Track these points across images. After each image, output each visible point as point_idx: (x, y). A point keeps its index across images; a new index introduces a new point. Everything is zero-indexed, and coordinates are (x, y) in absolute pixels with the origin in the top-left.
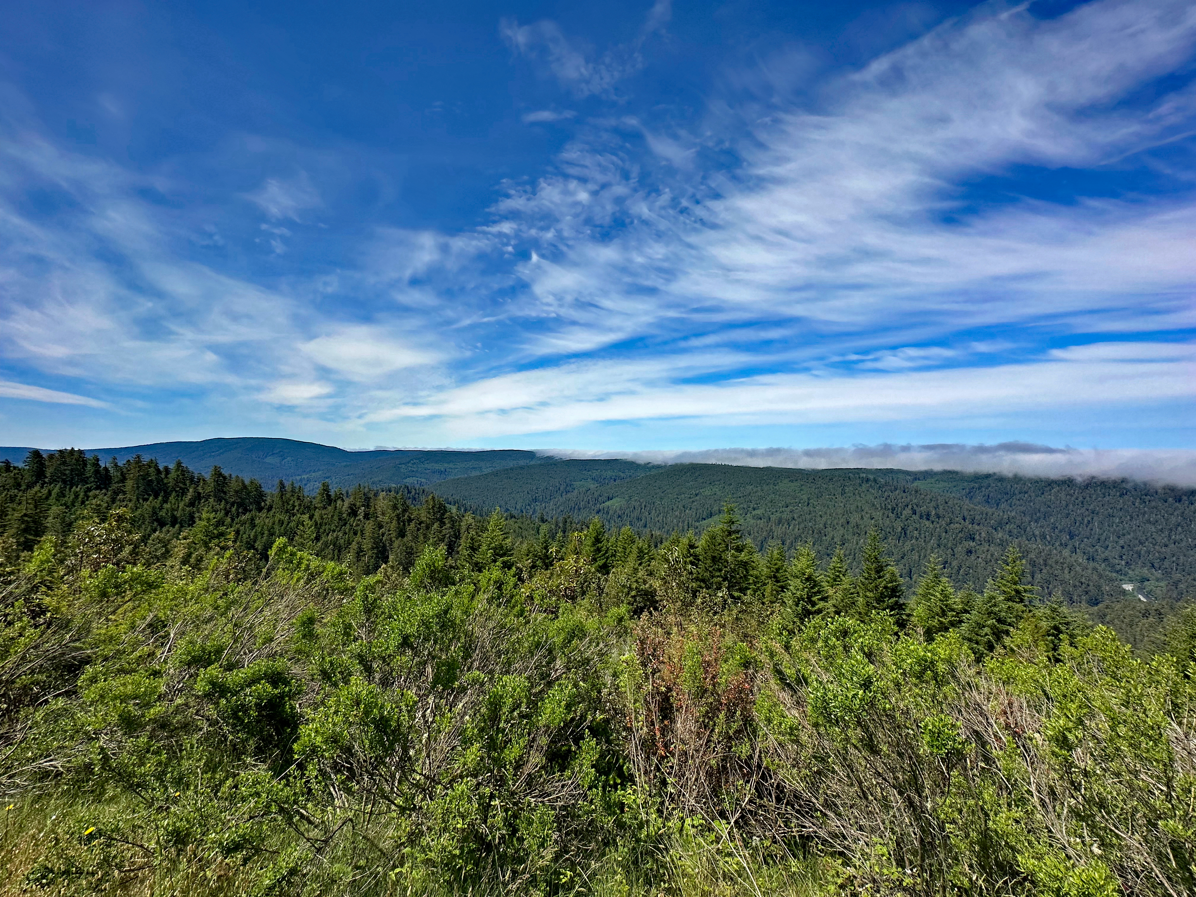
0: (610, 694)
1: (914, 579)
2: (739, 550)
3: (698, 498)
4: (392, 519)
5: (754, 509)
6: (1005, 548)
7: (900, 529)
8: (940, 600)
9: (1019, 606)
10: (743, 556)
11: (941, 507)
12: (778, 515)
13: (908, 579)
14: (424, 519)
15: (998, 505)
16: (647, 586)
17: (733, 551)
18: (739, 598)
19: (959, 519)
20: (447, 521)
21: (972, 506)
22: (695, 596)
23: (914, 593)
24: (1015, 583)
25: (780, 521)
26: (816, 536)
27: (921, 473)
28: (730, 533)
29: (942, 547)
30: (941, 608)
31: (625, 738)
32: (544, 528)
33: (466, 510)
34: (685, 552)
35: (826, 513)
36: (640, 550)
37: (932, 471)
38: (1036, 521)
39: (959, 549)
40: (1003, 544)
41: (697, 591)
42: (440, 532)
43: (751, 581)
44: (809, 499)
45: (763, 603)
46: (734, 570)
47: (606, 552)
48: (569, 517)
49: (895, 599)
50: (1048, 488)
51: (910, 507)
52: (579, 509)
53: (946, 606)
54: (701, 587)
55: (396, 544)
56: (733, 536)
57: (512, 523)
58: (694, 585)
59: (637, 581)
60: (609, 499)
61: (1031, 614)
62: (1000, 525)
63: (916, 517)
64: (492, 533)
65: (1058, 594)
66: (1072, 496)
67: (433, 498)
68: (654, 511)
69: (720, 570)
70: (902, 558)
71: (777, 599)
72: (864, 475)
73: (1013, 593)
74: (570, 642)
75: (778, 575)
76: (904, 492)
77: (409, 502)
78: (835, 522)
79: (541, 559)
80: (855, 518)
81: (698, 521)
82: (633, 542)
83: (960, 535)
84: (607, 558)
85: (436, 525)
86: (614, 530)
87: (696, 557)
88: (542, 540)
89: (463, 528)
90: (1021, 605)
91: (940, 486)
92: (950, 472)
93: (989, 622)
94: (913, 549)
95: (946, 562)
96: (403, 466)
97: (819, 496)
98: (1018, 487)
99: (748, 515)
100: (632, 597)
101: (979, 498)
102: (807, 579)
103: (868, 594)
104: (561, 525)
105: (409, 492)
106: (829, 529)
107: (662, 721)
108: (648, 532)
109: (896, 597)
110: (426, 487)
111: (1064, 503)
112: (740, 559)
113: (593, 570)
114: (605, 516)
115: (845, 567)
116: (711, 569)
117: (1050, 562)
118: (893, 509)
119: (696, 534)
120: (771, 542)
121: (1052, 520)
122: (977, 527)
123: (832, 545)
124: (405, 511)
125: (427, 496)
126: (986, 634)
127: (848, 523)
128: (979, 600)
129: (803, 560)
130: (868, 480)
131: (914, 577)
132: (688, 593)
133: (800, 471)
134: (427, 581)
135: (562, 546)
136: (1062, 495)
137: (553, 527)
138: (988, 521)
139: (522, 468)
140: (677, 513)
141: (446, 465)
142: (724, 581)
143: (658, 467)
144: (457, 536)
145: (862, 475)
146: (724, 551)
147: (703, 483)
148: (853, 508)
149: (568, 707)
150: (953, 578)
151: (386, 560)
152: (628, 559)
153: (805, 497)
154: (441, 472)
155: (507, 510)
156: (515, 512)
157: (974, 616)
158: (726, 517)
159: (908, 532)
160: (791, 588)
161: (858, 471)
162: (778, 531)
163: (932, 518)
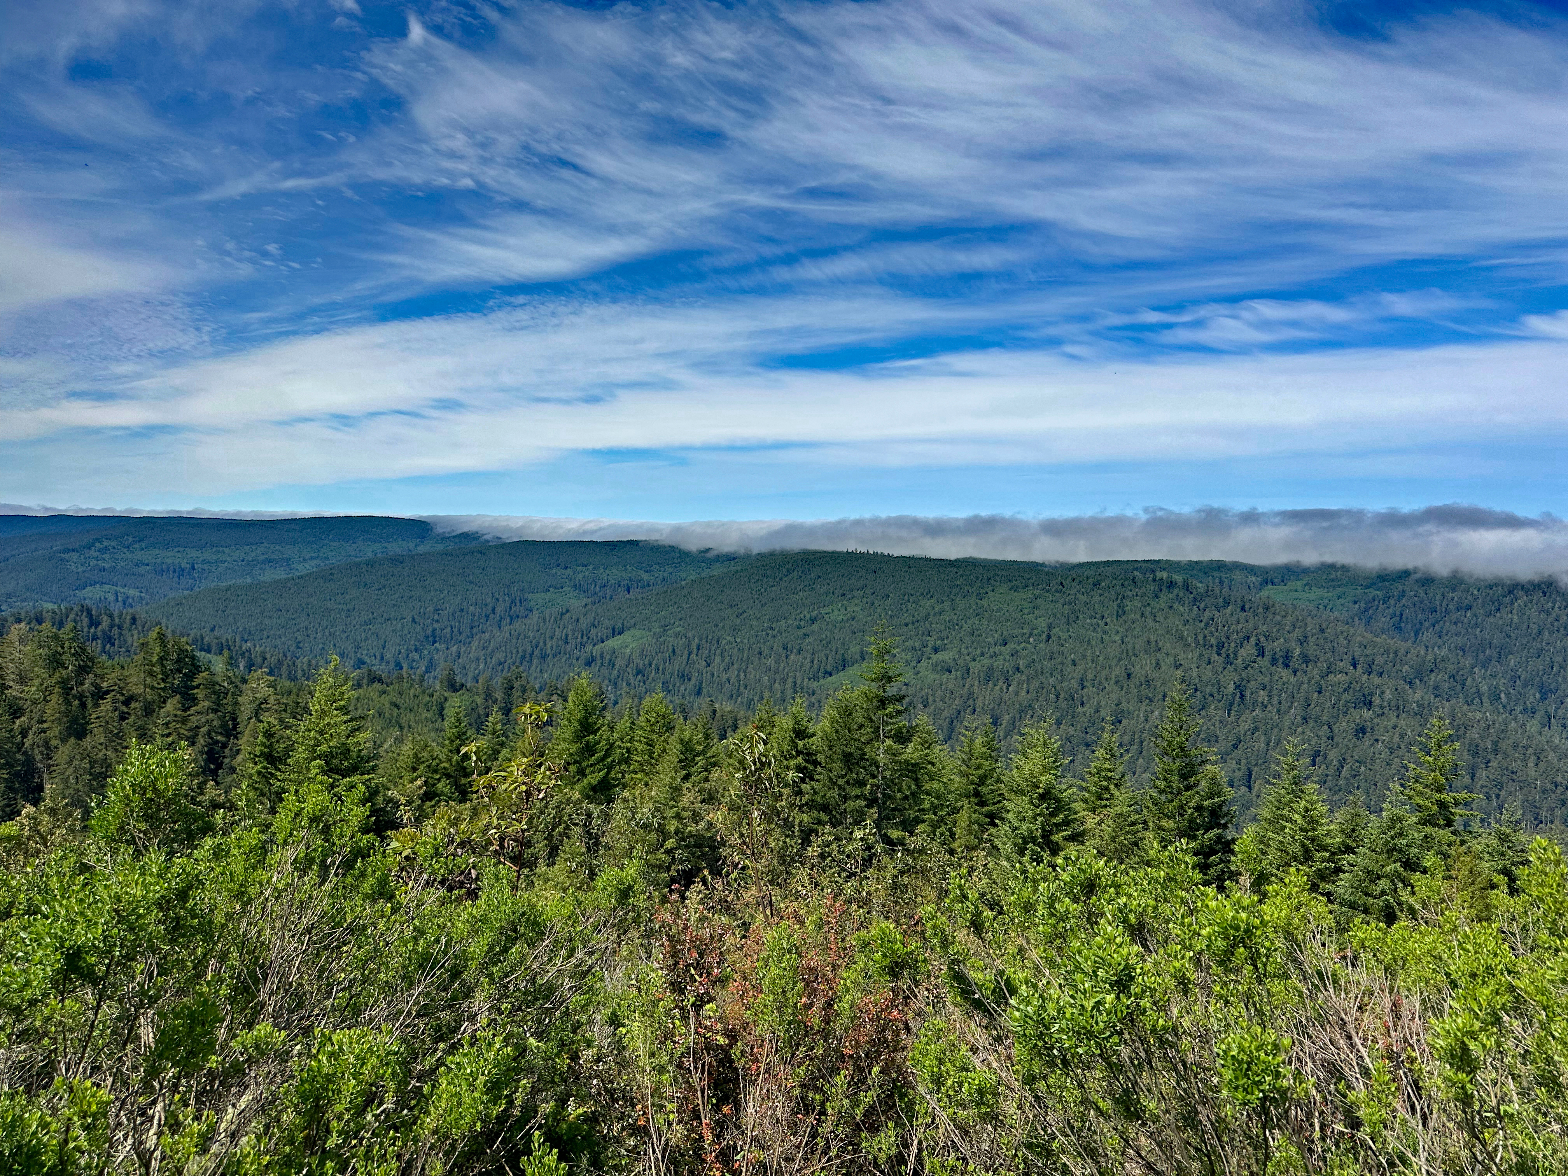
0: (598, 1060)
1: (1254, 791)
2: (903, 738)
3: (815, 627)
4: (47, 692)
5: (936, 650)
6: (1427, 721)
7: (1231, 687)
8: (1302, 829)
9: (1444, 834)
10: (911, 752)
11: (1312, 640)
12: (986, 661)
13: (1244, 789)
14: (140, 690)
15: (1416, 634)
16: (702, 825)
17: (889, 742)
18: (901, 842)
19: (1345, 665)
20: (200, 693)
21: (1369, 636)
22: (806, 842)
23: (1254, 819)
24: (1439, 790)
25: (988, 676)
26: (1064, 705)
27: (1277, 569)
28: (883, 703)
29: (1311, 723)
30: (1303, 845)
31: (634, 1150)
32: (456, 704)
33: (250, 666)
34: (786, 747)
35: (1084, 657)
36: (687, 747)
37: (1298, 564)
38: (1484, 666)
39: (1343, 726)
40: (1422, 713)
41: (812, 831)
42: (184, 721)
43: (926, 805)
44: (1050, 627)
45: (952, 852)
46: (890, 783)
47: (607, 754)
48: (519, 677)
49: (1216, 831)
50: (1507, 600)
51: (1253, 640)
52: (544, 657)
53: (1313, 840)
54: (820, 822)
55: (63, 753)
56: (890, 709)
57: (374, 695)
58: (805, 818)
59: (678, 817)
60: (616, 632)
61: (1464, 848)
62: (1420, 674)
63: (1264, 662)
64: (320, 718)
65: (1514, 807)
66: (1548, 613)
67: (162, 637)
68: (718, 659)
69: (862, 784)
70: (1235, 747)
71: (981, 841)
72: (1165, 575)
73: (1435, 808)
74: (505, 950)
75: (983, 790)
76: (1243, 609)
77: (93, 648)
78: (1104, 674)
79: (448, 776)
80: (1143, 667)
81: (815, 678)
82: (670, 728)
83: (1345, 696)
84: (610, 768)
85: (172, 705)
86: (626, 702)
87: (809, 756)
88: (450, 732)
89: (246, 710)
90: (1448, 830)
91: (1312, 596)
92: (1332, 567)
93: (1388, 869)
94: (1256, 729)
95: (1317, 753)
96: (74, 556)
97: (1072, 619)
98: (1456, 595)
99: (924, 663)
100: (668, 852)
101: (1383, 621)
102: (1043, 797)
103: (1164, 823)
104: (499, 695)
105: (94, 623)
106: (1090, 690)
107: (717, 1108)
108: (705, 706)
109: (1219, 826)
110: (141, 610)
111: (1534, 628)
112: (904, 757)
113: (577, 795)
114: (605, 671)
115: (1121, 768)
116: (841, 782)
117: (1503, 745)
118: (1220, 646)
119: (811, 706)
120: (969, 720)
121: (1512, 663)
122: (1377, 680)
123: (1094, 723)
124: (83, 670)
125: (144, 631)
126: (1383, 893)
127: (1129, 675)
128: (1374, 825)
129: (1035, 755)
130: (1171, 585)
131: (1256, 787)
132: (792, 837)
133: (1034, 567)
134: (137, 827)
135: (502, 744)
136: (1533, 612)
137: (479, 700)
138: (1398, 667)
139: (397, 560)
140: (771, 662)
141: (194, 553)
142: (869, 806)
143: (730, 558)
144: (231, 730)
145: (1159, 575)
146: (868, 742)
147: (827, 593)
148: (1140, 644)
149: (494, 1088)
150: (1329, 784)
151: (35, 795)
152: (659, 767)
153: (1042, 623)
154: (180, 572)
155: (360, 663)
156: (379, 669)
157: (1362, 858)
158: (874, 667)
159: (1248, 693)
160: (1010, 816)
161: (1153, 565)
162: (986, 697)
163: (1294, 664)
